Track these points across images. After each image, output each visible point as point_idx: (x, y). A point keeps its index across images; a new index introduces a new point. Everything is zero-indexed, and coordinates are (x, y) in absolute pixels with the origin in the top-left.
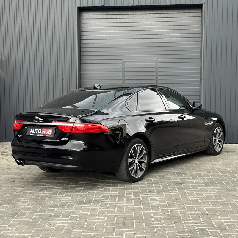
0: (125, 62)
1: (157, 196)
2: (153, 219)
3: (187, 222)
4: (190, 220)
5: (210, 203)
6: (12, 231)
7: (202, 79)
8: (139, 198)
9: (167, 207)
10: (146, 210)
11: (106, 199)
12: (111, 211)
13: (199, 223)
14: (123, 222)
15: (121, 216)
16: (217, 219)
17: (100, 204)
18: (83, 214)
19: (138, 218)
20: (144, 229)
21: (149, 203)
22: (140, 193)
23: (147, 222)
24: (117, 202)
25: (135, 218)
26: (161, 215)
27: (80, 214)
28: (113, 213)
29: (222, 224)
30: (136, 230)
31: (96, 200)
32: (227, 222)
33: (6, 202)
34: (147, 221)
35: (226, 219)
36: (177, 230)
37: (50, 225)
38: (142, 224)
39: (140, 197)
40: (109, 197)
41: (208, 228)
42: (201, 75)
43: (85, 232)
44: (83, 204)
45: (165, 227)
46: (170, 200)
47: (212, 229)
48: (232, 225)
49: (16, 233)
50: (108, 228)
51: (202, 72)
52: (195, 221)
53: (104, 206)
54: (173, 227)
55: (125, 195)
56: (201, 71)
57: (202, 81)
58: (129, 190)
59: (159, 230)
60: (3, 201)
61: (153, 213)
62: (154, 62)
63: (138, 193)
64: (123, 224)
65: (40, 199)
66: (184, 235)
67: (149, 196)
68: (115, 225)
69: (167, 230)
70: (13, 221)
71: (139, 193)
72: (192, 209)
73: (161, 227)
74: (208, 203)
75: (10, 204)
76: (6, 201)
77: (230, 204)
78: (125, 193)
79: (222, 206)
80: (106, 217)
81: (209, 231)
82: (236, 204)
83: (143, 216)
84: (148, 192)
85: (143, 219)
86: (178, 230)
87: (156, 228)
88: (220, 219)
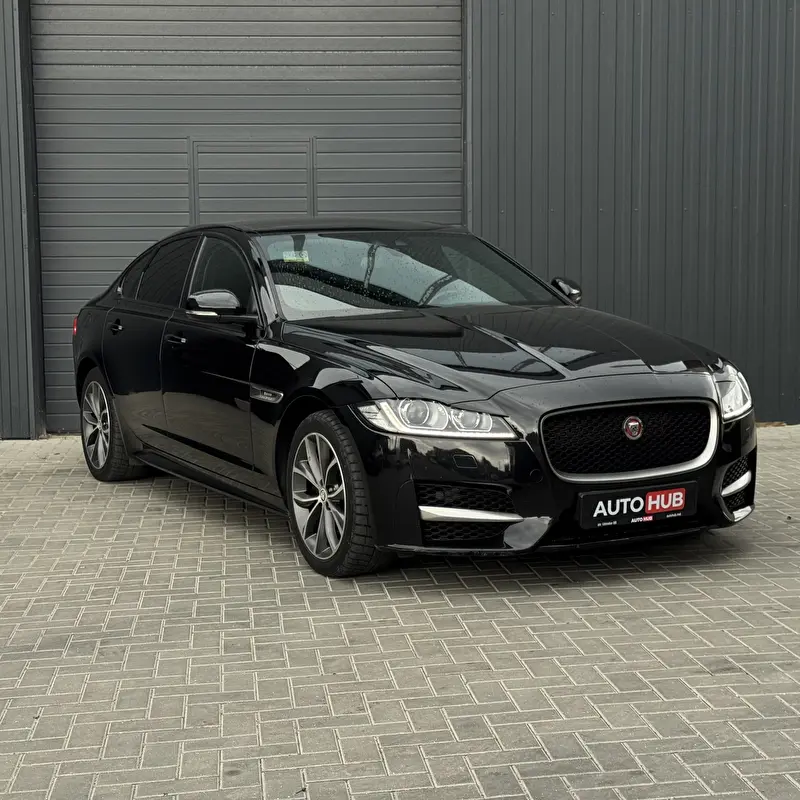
0: (200, 149)
1: (310, 614)
2: (291, 697)
3: (416, 700)
4: (427, 692)
5: (498, 629)
7: (470, 208)
8: (243, 624)
9: (346, 650)
10: (268, 665)
11: (123, 634)
12: (134, 675)
13: (459, 700)
14: (180, 712)
15: (174, 690)
16: (522, 684)
17: (96, 652)
18: (25, 692)
19: (237, 696)
20: (259, 732)
21: (283, 638)
22: (251, 605)
23: (270, 709)
24: (161, 641)
25: (227, 696)
26: (322, 679)
27: (15, 692)
28: (143, 681)
29: (539, 699)
30: (226, 740)
31: (83, 637)
32: (559, 692)
34: (269, 703)
35: (552, 682)
36: (377, 730)
38: (252, 716)
39: (248, 618)
40: (134, 626)
41: (490, 718)
42: (464, 195)
43: (28, 760)
44: (29, 656)
45: (337, 721)
46: (355, 624)
47: (504, 719)
48: (574, 699)
50: (120, 740)
51: (469, 184)
52: (444, 695)
53: (110, 660)
54: (365, 719)
55: (194, 616)
56: (463, 181)
57: (470, 216)
58: (212, 595)
59: (312, 735)
61: (291, 673)
62: (304, 149)
63: (242, 605)
64: (179, 720)
66: (404, 749)
67: (281, 613)
68: (147, 726)
69: (341, 731)
71: (246, 605)
72: (433, 653)
73: (319, 724)
74: (492, 627)
77: (568, 627)
78: (195, 608)
79: (539, 636)
80: (116, 698)
81: (495, 728)
82: (587, 628)
83: (256, 686)
84: (278, 600)
85: (257, 697)
86: (384, 728)
87: (301, 727)
88: (532, 683)
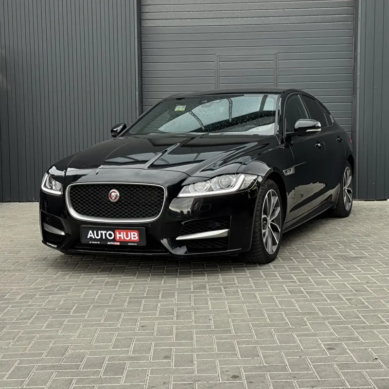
6: (72, 337)
7: (358, 87)
9: (356, 295)
17: (223, 292)
21: (317, 288)
24: (254, 288)
33: (43, 291)
37: (142, 326)
46: (354, 283)
49: (80, 341)
51: (359, 74)
56: (354, 73)
57: (358, 90)
60: (35, 289)
65: (105, 285)
70: (69, 321)
75: (51, 294)
76: (43, 289)
80: (246, 312)
83: (317, 310)
85: (320, 315)
